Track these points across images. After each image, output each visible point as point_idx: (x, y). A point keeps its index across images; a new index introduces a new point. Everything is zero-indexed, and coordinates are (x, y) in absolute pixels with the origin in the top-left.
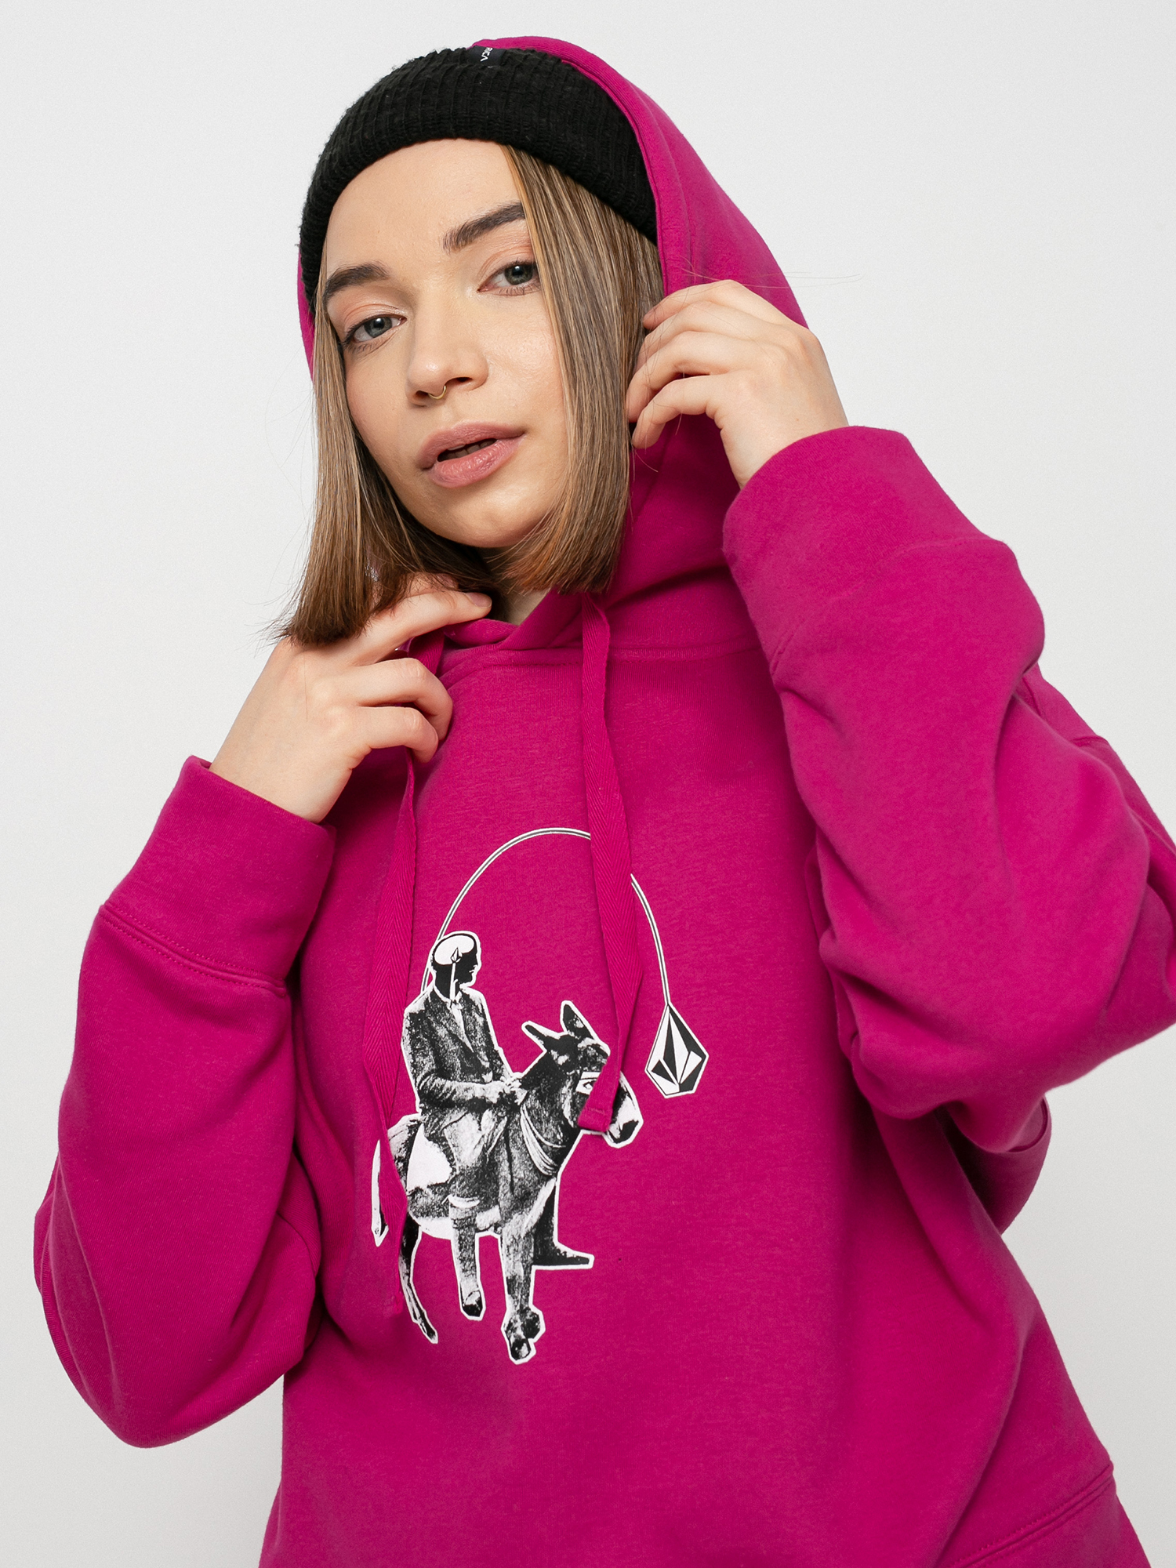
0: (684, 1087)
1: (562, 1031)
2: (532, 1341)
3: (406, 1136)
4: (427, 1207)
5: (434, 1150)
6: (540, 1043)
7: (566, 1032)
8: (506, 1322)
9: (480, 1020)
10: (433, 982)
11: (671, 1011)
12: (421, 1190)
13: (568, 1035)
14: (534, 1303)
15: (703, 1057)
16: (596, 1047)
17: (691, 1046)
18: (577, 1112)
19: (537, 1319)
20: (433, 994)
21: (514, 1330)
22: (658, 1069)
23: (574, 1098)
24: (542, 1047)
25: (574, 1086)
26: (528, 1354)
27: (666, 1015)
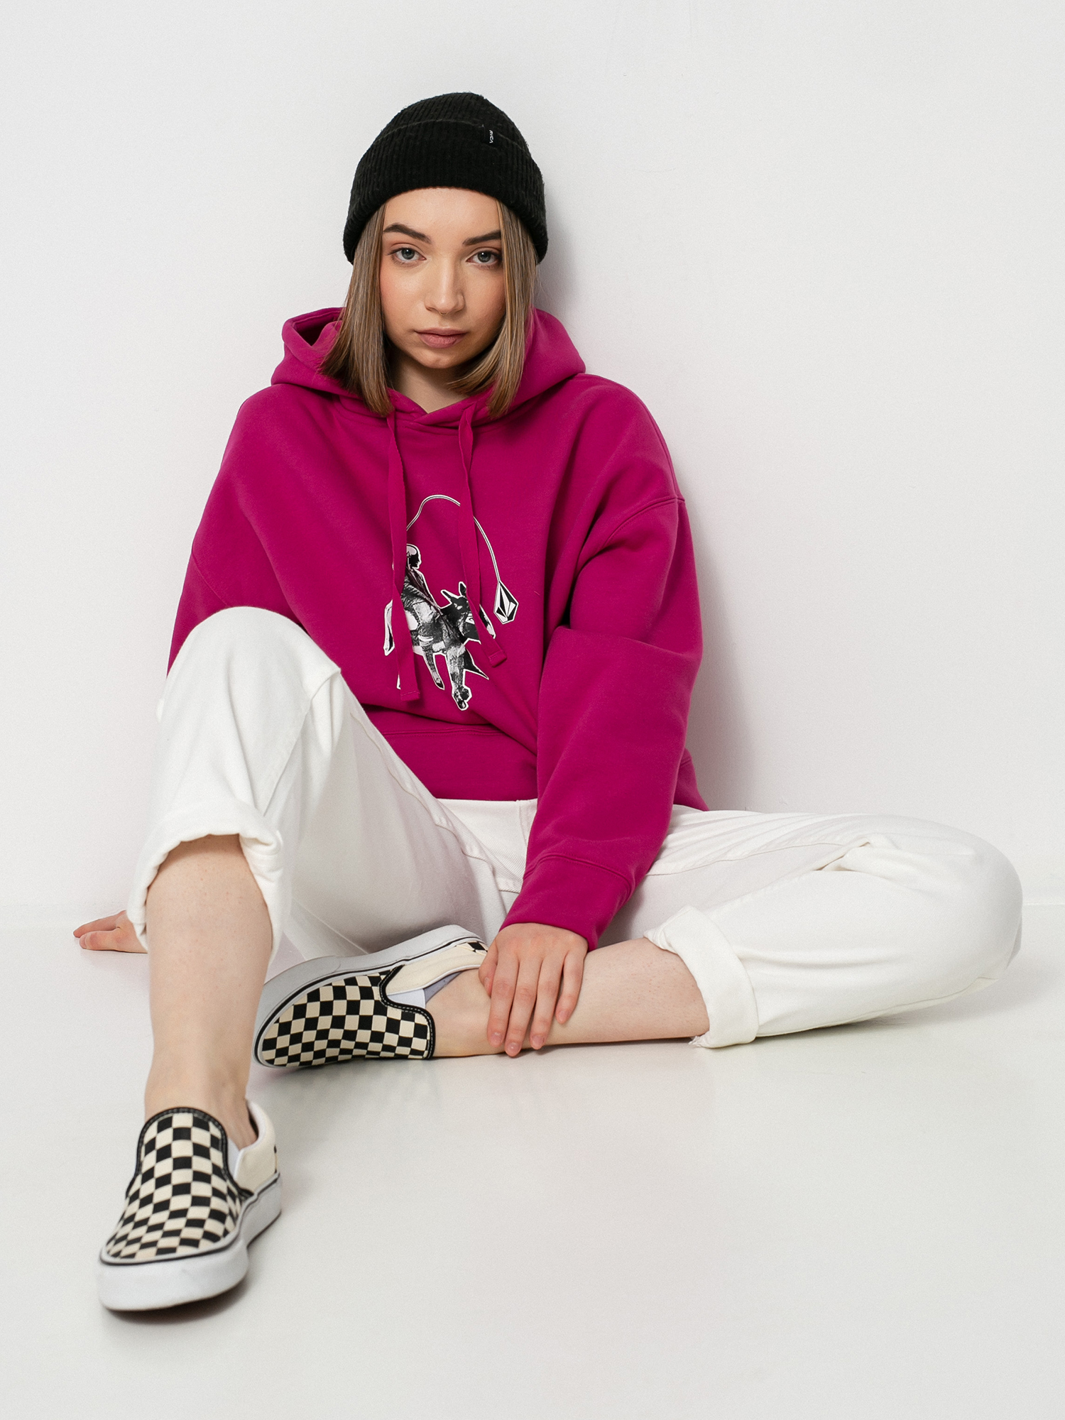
2: (466, 701)
8: (453, 692)
11: (500, 585)
14: (465, 686)
15: (516, 604)
18: (466, 630)
21: (457, 696)
22: (499, 611)
23: (464, 624)
26: (465, 706)
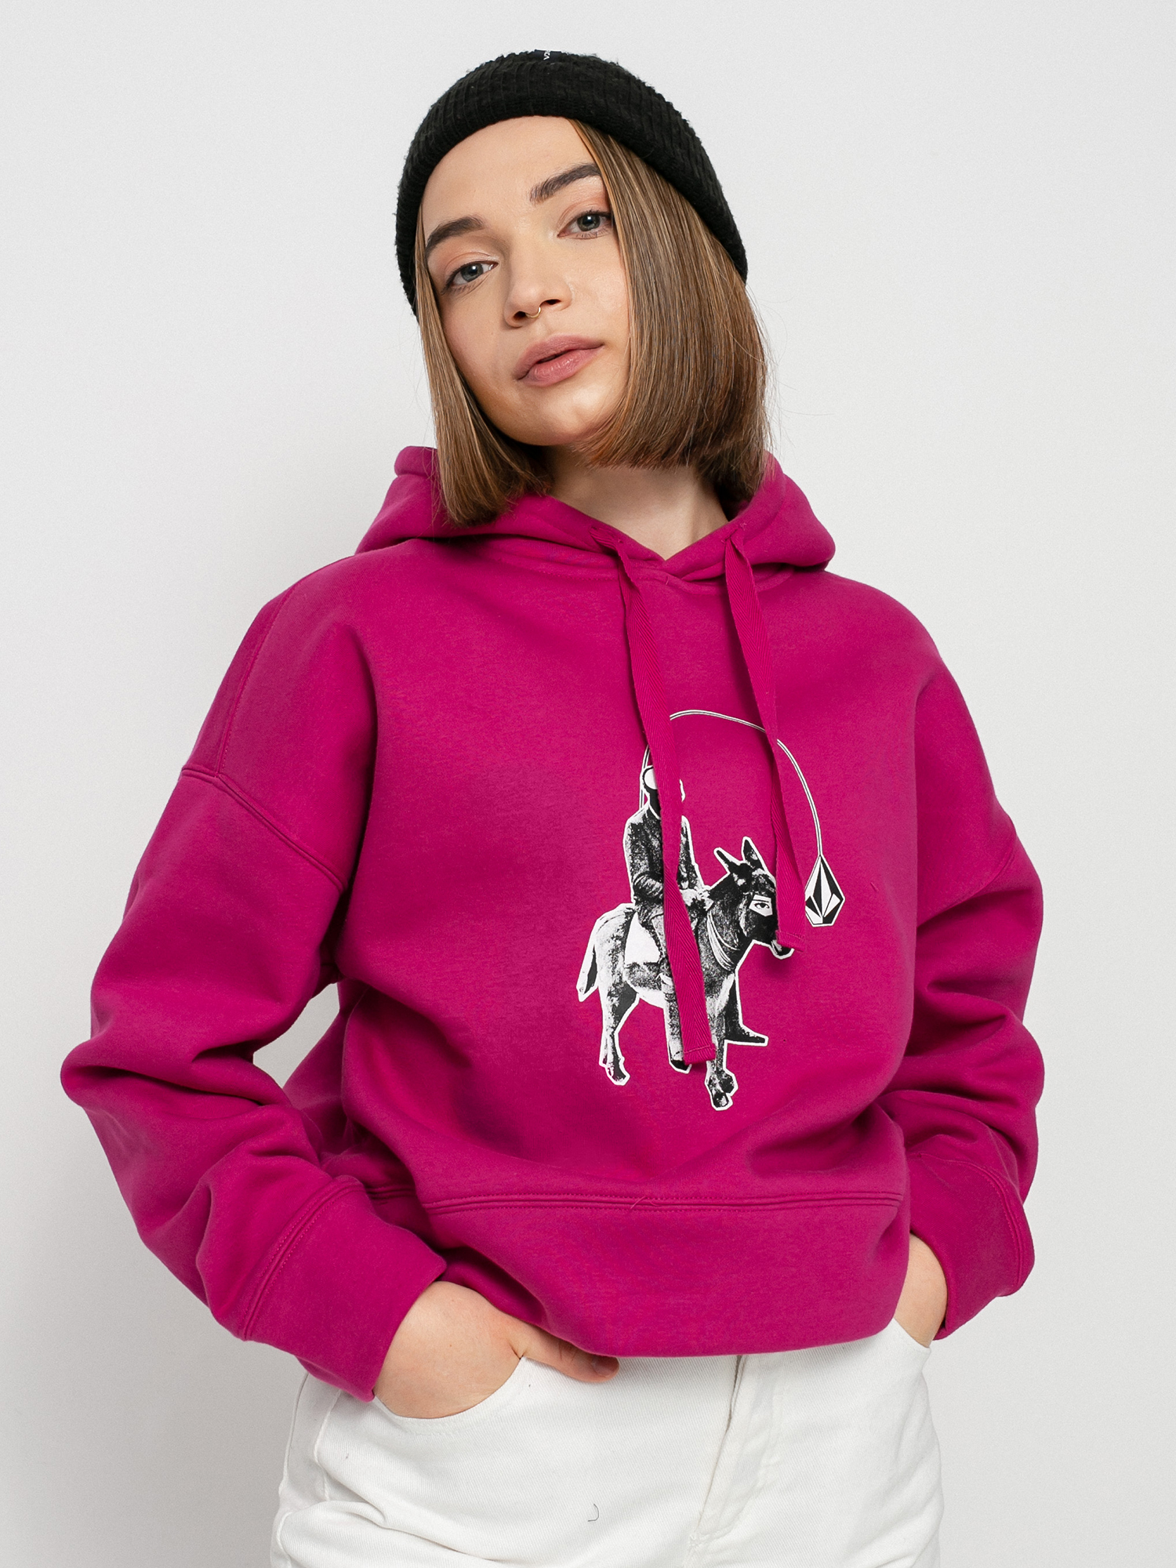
0: (828, 919)
1: (741, 859)
3: (623, 920)
4: (645, 980)
5: (646, 935)
6: (726, 866)
7: (744, 861)
9: (683, 839)
10: (649, 802)
11: (822, 861)
12: (639, 966)
13: (746, 864)
14: (727, 1068)
16: (766, 876)
17: (834, 890)
18: (750, 926)
19: (731, 1079)
20: (649, 811)
23: (747, 913)
24: (727, 870)
25: (748, 904)
26: (727, 1104)
27: (819, 862)
